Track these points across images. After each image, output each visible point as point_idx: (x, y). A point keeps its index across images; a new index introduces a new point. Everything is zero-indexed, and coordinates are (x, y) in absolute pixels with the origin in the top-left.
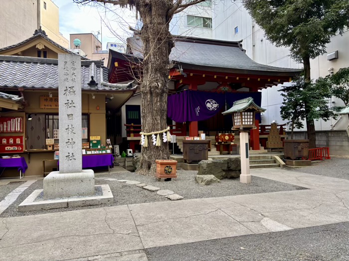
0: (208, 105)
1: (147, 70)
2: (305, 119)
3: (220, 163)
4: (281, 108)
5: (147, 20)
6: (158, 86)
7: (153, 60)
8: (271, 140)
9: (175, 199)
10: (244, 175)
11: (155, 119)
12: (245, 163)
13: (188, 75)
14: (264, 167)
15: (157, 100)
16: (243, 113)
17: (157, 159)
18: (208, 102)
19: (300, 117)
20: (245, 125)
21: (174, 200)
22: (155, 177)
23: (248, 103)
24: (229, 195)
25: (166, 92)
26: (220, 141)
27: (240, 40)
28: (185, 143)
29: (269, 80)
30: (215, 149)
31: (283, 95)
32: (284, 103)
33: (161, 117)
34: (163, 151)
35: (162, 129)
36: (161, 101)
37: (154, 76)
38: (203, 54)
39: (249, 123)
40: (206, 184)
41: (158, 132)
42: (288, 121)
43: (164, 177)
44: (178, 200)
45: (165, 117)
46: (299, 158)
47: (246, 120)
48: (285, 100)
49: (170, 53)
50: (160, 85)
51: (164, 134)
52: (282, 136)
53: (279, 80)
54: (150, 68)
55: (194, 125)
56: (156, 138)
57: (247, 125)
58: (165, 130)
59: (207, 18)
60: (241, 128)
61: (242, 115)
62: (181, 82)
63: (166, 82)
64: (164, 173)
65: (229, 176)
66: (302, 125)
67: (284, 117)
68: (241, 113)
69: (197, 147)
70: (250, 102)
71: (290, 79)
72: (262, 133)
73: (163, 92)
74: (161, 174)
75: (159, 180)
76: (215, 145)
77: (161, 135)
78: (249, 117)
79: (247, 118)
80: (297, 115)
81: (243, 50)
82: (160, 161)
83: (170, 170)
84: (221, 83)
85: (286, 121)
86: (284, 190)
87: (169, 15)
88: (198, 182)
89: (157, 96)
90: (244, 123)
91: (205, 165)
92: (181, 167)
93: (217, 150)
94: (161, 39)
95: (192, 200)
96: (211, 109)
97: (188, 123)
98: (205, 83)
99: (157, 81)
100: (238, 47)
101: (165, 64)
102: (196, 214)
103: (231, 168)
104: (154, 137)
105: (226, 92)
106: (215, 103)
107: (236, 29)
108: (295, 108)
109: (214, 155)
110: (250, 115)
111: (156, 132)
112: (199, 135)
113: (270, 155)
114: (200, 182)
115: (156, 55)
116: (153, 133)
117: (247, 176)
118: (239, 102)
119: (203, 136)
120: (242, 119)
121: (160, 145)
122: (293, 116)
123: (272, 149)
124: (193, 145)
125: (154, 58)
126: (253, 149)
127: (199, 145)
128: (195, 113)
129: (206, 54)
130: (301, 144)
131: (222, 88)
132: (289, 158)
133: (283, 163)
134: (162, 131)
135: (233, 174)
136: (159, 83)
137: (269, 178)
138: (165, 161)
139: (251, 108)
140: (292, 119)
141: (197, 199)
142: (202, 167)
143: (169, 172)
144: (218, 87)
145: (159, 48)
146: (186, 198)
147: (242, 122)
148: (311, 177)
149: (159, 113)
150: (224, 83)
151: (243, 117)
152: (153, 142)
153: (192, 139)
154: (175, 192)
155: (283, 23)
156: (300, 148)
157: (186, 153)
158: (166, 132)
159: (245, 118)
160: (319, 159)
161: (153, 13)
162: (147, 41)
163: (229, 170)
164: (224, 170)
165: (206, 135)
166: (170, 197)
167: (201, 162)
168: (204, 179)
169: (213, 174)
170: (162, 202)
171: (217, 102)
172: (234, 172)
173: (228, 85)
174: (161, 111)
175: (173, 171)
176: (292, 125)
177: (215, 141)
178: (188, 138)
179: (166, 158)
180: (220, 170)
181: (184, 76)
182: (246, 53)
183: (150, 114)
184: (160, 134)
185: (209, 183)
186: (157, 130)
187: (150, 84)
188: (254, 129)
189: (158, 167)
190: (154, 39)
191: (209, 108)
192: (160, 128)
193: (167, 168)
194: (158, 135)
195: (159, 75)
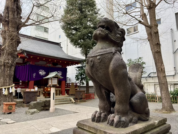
0: (40, 73)
1: (3, 54)
2: (85, 81)
3: (41, 103)
4: (76, 75)
5: (6, 28)
6: (9, 62)
7: (7, 49)
8: (71, 90)
9: (11, 123)
10: (52, 108)
11: (6, 80)
12: (52, 102)
13: (30, 57)
14: (65, 103)
15: (8, 69)
16: (53, 79)
17: (5, 102)
18: (40, 71)
19: (83, 80)
20: (53, 84)
21: (9, 124)
22: (2, 112)
23: (55, 74)
24: (42, 118)
25: (14, 66)
26: (45, 91)
27: (60, 42)
28: (25, 93)
29: (70, 63)
30: (43, 95)
31: (76, 70)
32: (77, 73)
33: (10, 79)
34: (8, 98)
35: (9, 85)
36: (10, 70)
37: (7, 57)
38: (40, 47)
39: (55, 83)
40: (31, 114)
41: (6, 87)
42: (79, 82)
43: (7, 112)
44: (12, 123)
45: (12, 79)
46: (81, 99)
47: (54, 82)
48: (77, 72)
49: (18, 46)
50: (10, 62)
51: (11, 88)
52: (76, 88)
53: (74, 64)
54: (5, 53)
55: (32, 83)
56: (5, 90)
57: (55, 84)
58: (11, 86)
59: (47, 28)
60: (51, 86)
61: (52, 80)
62: (26, 60)
63: (14, 60)
64: (7, 110)
65: (45, 109)
66: (84, 83)
67: (77, 80)
68: (52, 79)
69: (31, 95)
70: (56, 74)
71: (79, 63)
72: (67, 87)
73: (12, 65)
74: (5, 110)
75: (4, 114)
76: (43, 93)
77: (9, 89)
78: (55, 80)
79: (55, 81)
80: (82, 79)
81: (61, 47)
82: (5, 103)
83: (11, 108)
84: (48, 62)
85: (78, 82)
86: (68, 114)
87: (19, 27)
88: (27, 114)
89: (8, 68)
90: (53, 83)
91: (33, 104)
92: (21, 106)
93: (43, 96)
94: (13, 39)
95: (21, 123)
96: (42, 75)
97: (29, 82)
98: (39, 61)
99: (9, 60)
100: (59, 45)
101: (14, 51)
102: (19, 129)
103: (46, 105)
104: (4, 89)
105: (50, 67)
106: (44, 72)
107: (60, 36)
108: (81, 76)
109: (41, 98)
110: (56, 80)
111: (5, 87)
112: (34, 88)
113: (69, 98)
114: (28, 113)
115: (9, 46)
116: (3, 87)
117: (53, 109)
118: (52, 73)
119: (36, 89)
120: (52, 81)
121: (7, 94)
122: (80, 79)
123: (71, 95)
124: (29, 94)
125: (8, 48)
126: (62, 95)
127: (32, 94)
128: (33, 77)
129: (42, 47)
130: (82, 92)
131: (48, 65)
132: (77, 99)
133: (74, 101)
134: (9, 87)
135: (47, 108)
136: (9, 61)
137: (64, 109)
138: (9, 103)
139: (56, 76)
140: (80, 81)
141: (24, 122)
142: (31, 105)
143: (10, 109)
144: (46, 64)
145: (11, 43)
146: (17, 122)
147: (52, 83)
148: (83, 107)
149: (8, 77)
150: (49, 62)
151: (53, 80)
152: (3, 93)
153: (30, 90)
154: (12, 120)
155: (76, 39)
156: (81, 94)
157: (25, 98)
158: (12, 87)
159: (53, 81)
160: (90, 99)
161: (10, 25)
162: (5, 39)
163: (45, 106)
164: (42, 106)
165: (38, 88)
166: (8, 122)
167: (31, 103)
168: (30, 111)
169: (36, 109)
170: (2, 125)
171: (45, 71)
172: (48, 107)
173: (51, 64)
174: (10, 76)
175: (13, 108)
176: (80, 84)
177: (43, 91)
178: (28, 90)
179: (11, 101)
180: (40, 106)
181: (27, 57)
182: (63, 49)
183: (3, 77)
184: (7, 88)
185: (32, 113)
186: (6, 86)
187: (4, 61)
188: (57, 86)
189: (4, 106)
190: (9, 38)
191: (41, 74)
192: (8, 84)
193: (9, 107)
194: (7, 89)
195: (10, 57)
